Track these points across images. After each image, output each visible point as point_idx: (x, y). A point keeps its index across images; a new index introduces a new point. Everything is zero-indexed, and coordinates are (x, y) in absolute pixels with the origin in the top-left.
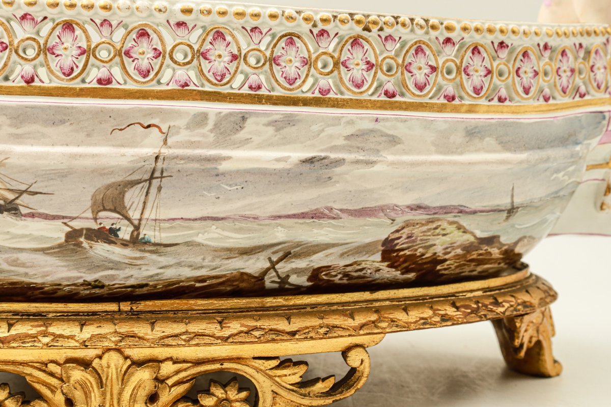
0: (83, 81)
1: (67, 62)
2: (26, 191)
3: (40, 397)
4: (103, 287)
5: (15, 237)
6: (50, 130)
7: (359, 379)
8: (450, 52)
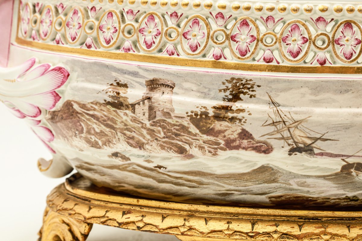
0: (359, 62)
1: (348, 49)
2: (320, 139)
4: (357, 200)
6: (339, 98)
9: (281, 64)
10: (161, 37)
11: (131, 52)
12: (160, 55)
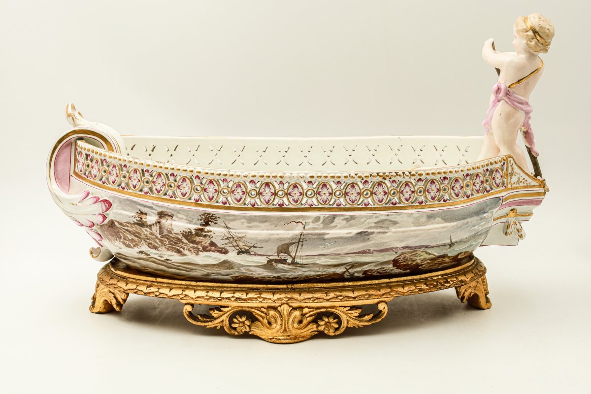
0: (273, 205)
1: (267, 198)
2: (253, 246)
3: (258, 320)
4: (281, 278)
5: (248, 262)
6: (261, 225)
7: (383, 315)
8: (421, 184)
9: (231, 205)
10: (165, 187)
11: (148, 194)
12: (165, 197)
